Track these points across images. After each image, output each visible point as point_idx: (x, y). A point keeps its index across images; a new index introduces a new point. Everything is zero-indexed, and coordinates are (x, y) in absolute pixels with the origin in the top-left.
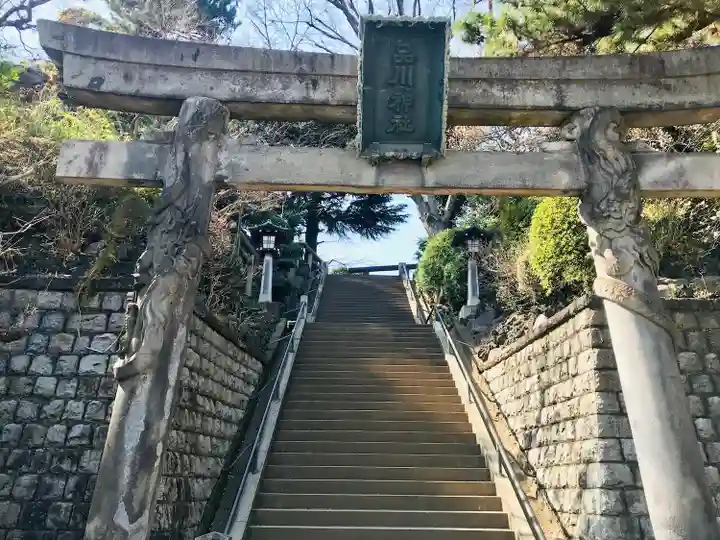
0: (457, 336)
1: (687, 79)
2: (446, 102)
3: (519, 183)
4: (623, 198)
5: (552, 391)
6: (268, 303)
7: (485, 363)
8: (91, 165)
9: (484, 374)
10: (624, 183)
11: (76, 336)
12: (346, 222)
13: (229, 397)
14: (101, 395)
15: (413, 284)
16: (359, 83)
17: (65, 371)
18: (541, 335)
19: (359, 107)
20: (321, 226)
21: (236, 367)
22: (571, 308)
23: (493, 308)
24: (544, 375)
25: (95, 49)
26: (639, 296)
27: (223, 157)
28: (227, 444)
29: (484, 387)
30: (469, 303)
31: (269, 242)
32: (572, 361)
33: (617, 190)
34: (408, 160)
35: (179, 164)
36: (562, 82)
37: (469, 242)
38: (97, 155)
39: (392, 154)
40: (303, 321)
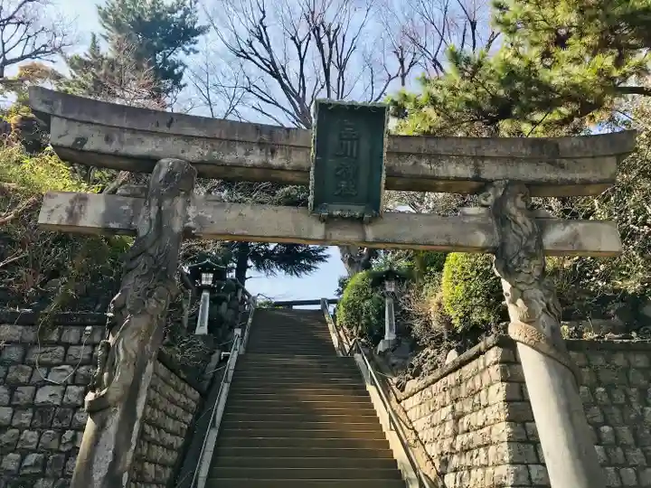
0: (377, 368)
1: (578, 161)
2: (384, 172)
3: (446, 241)
4: (532, 256)
5: (466, 419)
6: (204, 335)
7: (403, 394)
8: (71, 214)
9: (402, 404)
10: (532, 243)
11: (34, 368)
12: (273, 260)
13: (171, 425)
14: (55, 424)
15: (334, 317)
16: (312, 153)
17: (23, 401)
18: (455, 370)
19: (312, 173)
20: (250, 263)
21: (177, 396)
22: (481, 345)
23: (408, 343)
24: (458, 406)
25: (80, 112)
26: (547, 340)
27: (191, 211)
28: (169, 470)
29: (402, 415)
30: (387, 338)
31: (207, 279)
32: (483, 392)
33: (526, 249)
34: (352, 219)
35: (153, 216)
36: (478, 159)
37: (387, 283)
38: (77, 204)
39: (338, 213)
40: (236, 352)
